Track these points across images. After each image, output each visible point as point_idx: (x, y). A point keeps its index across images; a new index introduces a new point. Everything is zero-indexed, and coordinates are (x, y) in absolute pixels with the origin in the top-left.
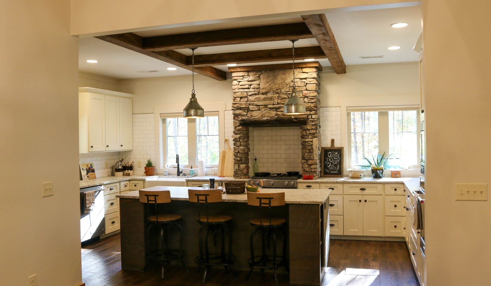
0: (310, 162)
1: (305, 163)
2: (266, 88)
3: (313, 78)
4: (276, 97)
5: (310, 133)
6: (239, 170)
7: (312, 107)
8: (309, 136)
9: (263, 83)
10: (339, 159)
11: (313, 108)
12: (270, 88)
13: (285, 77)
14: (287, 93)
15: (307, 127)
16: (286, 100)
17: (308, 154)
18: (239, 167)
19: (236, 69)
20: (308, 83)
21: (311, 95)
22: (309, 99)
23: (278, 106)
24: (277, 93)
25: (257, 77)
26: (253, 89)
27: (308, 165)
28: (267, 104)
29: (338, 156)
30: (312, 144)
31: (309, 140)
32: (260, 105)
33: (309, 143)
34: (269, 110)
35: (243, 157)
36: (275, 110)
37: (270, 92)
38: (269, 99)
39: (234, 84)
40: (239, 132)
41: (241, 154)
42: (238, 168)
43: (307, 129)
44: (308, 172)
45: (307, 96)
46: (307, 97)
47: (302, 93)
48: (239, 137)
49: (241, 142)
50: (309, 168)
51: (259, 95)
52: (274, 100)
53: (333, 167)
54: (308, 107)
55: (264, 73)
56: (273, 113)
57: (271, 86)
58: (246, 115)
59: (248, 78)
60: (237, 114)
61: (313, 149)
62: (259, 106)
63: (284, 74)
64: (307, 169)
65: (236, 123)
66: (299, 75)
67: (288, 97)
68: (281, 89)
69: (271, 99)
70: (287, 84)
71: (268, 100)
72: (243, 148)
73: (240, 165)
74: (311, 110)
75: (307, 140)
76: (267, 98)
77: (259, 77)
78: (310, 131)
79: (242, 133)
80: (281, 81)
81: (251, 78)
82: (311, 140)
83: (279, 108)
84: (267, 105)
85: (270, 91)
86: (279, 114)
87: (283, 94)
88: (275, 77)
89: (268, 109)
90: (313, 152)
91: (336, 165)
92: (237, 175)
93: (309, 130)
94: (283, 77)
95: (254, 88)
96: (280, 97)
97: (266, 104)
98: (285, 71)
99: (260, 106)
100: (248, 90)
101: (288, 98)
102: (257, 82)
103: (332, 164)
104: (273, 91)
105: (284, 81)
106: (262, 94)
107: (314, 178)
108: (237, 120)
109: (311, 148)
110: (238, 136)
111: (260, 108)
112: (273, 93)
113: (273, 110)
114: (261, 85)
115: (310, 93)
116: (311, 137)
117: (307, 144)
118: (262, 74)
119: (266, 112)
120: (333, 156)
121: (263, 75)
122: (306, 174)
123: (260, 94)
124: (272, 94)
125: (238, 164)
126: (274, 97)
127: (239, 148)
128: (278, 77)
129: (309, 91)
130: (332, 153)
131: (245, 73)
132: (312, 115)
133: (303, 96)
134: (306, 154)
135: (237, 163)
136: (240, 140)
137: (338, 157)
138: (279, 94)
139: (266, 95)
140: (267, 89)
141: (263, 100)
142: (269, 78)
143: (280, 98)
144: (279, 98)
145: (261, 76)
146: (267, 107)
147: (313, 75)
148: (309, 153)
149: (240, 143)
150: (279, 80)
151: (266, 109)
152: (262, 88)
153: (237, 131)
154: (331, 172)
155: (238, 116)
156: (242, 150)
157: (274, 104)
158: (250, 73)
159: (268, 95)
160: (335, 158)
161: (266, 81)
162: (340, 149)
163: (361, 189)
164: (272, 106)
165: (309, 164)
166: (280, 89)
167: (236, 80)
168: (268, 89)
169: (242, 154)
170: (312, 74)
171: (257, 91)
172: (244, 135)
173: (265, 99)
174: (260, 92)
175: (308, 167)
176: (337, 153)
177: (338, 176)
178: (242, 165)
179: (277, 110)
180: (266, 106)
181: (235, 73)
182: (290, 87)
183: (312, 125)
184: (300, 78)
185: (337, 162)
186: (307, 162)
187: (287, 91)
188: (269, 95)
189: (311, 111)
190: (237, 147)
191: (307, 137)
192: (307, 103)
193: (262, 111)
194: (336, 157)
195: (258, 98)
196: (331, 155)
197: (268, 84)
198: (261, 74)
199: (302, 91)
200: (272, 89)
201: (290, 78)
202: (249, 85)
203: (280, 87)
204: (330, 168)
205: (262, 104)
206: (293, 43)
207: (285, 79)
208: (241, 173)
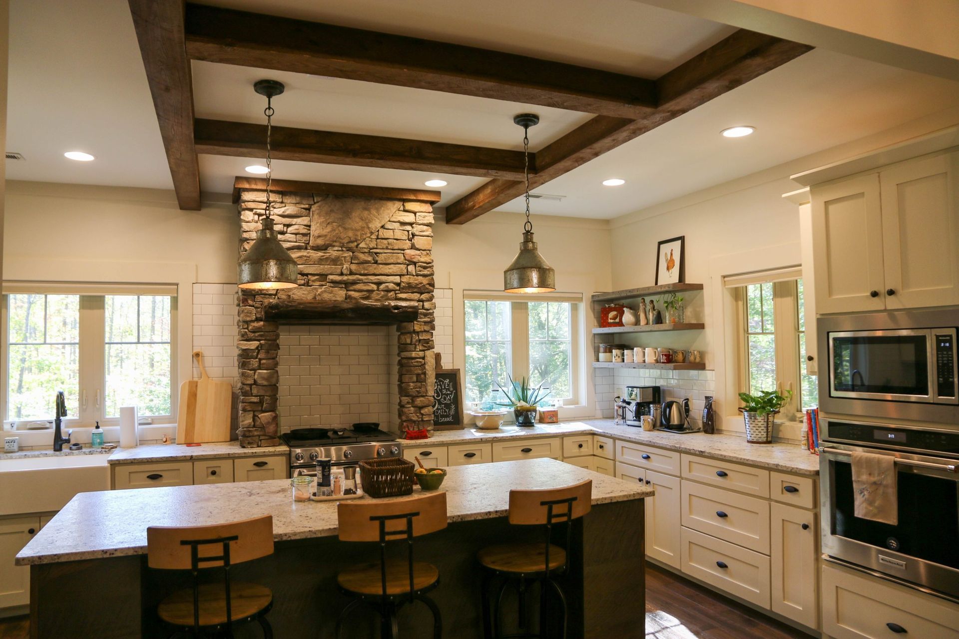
0: (419, 401)
1: (408, 403)
2: (326, 236)
3: (428, 225)
4: (347, 258)
5: (420, 340)
6: (254, 426)
7: (424, 285)
8: (418, 347)
9: (318, 225)
10: (452, 392)
11: (428, 286)
12: (334, 236)
13: (368, 215)
14: (371, 251)
15: (414, 327)
16: (369, 266)
17: (416, 384)
18: (254, 420)
19: (256, 184)
20: (417, 233)
21: (422, 260)
22: (419, 267)
23: (351, 277)
24: (349, 250)
25: (302, 208)
26: (293, 235)
27: (416, 409)
28: (326, 273)
29: (451, 386)
30: (425, 364)
31: (418, 355)
32: (310, 272)
33: (417, 362)
34: (330, 287)
35: (267, 394)
36: (344, 286)
37: (334, 246)
38: (330, 261)
39: (247, 220)
40: (257, 334)
41: (260, 387)
42: (253, 423)
43: (414, 330)
44: (414, 422)
45: (414, 260)
46: (415, 264)
47: (403, 254)
48: (257, 348)
49: (260, 360)
50: (418, 414)
51: (308, 250)
52: (342, 264)
53: (442, 409)
54: (418, 284)
55: (321, 201)
56: (340, 294)
57: (337, 234)
58: (273, 295)
59: (283, 209)
60: (253, 292)
61: (425, 374)
62: (307, 275)
63: (366, 209)
64: (413, 416)
65: (251, 313)
66: (399, 215)
67: (373, 260)
68: (359, 242)
69: (335, 261)
70: (372, 232)
71: (328, 263)
72: (267, 373)
73: (256, 414)
74: (423, 291)
75: (414, 354)
76: (327, 258)
77: (309, 209)
78: (420, 334)
79: (263, 338)
80: (360, 224)
81: (290, 209)
82: (421, 354)
83: (354, 283)
84: (327, 275)
85: (335, 244)
86: (353, 296)
87: (363, 253)
88: (347, 214)
89: (328, 284)
90: (425, 381)
91: (448, 406)
92: (249, 439)
93: (418, 333)
94: (365, 215)
95: (296, 234)
96: (357, 258)
97: (324, 273)
98: (369, 204)
99: (309, 276)
100: (282, 236)
101: (373, 262)
102: (305, 220)
103: (440, 403)
104: (342, 245)
105: (367, 225)
106: (315, 248)
107: (429, 436)
108: (253, 306)
109: (420, 372)
110: (254, 345)
111: (309, 280)
112: (340, 249)
113: (340, 286)
114: (313, 228)
115: (420, 254)
116: (421, 349)
117: (415, 362)
118: (315, 203)
119: (325, 291)
120: (441, 387)
121: (319, 206)
122: (411, 427)
123: (309, 248)
124: (337, 251)
125: (252, 413)
126: (343, 259)
127: (255, 373)
128: (354, 214)
129: (419, 250)
130: (438, 381)
131: (277, 195)
132: (423, 301)
133: (405, 261)
134: (412, 384)
135: (249, 411)
136: (258, 353)
137: (451, 389)
138: (353, 253)
139: (324, 253)
140: (328, 238)
141: (316, 263)
142: (333, 214)
143: (356, 262)
144: (353, 262)
145: (314, 208)
146: (325, 280)
147: (426, 218)
148: (417, 382)
149: (260, 362)
150: (355, 222)
151: (323, 283)
152: (316, 234)
153: (250, 333)
154: (441, 420)
155: (254, 296)
156: (264, 379)
157: (342, 274)
158: (287, 197)
159: (329, 253)
160: (444, 391)
161: (326, 220)
162: (453, 373)
163: (523, 451)
164: (338, 278)
165: (419, 405)
166: (356, 241)
167: (251, 210)
168: (330, 238)
169: (264, 388)
170: (424, 217)
171: (303, 241)
172: (270, 342)
173: (321, 261)
174: (308, 243)
175: (415, 412)
176: (448, 380)
177: (455, 426)
178: (263, 415)
179: (348, 287)
180: (323, 277)
181: (251, 193)
182: (378, 238)
183: (425, 322)
184: (402, 221)
185: (450, 400)
186: (413, 401)
187: (371, 247)
188: (333, 253)
189: (422, 293)
190: (251, 370)
191: (412, 347)
192: (413, 276)
193: (315, 289)
194: (446, 389)
195: (305, 258)
196: (438, 385)
197: (329, 229)
198: (313, 203)
199: (404, 250)
200: (337, 240)
201: (379, 219)
202: (284, 225)
203: (357, 235)
204: (437, 413)
205: (315, 273)
206: (525, 129)
207: (370, 222)
208: (261, 433)
